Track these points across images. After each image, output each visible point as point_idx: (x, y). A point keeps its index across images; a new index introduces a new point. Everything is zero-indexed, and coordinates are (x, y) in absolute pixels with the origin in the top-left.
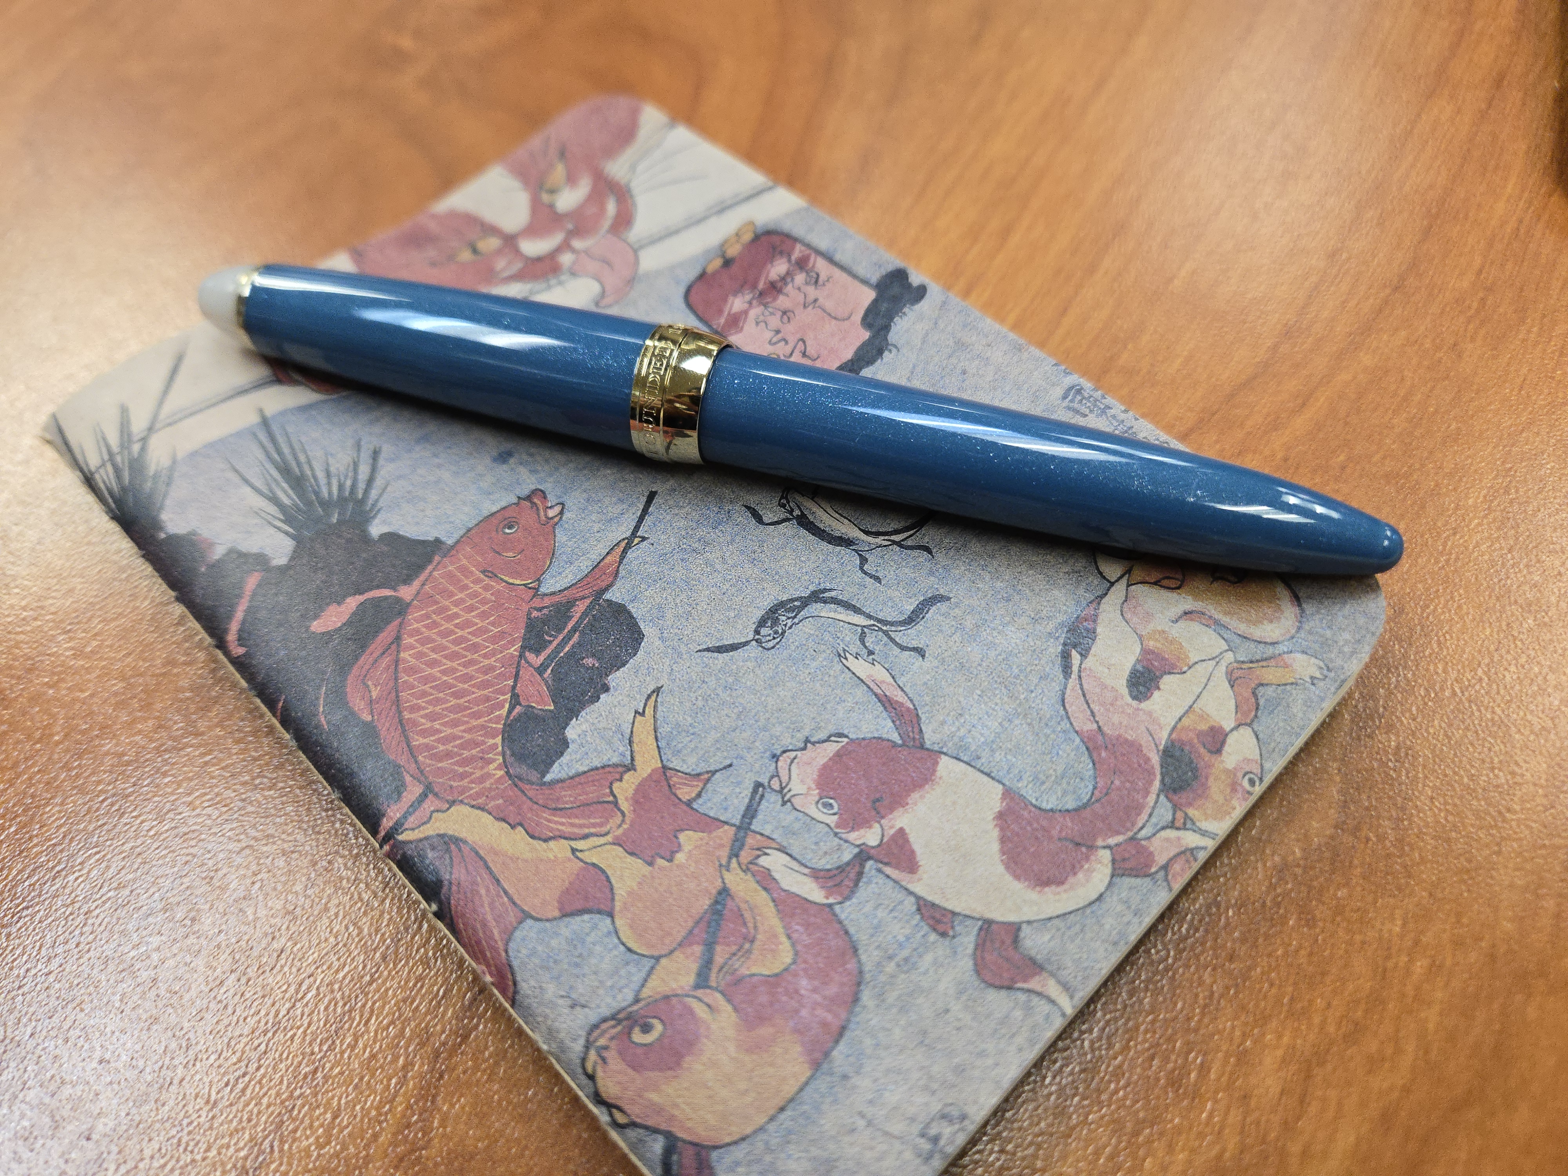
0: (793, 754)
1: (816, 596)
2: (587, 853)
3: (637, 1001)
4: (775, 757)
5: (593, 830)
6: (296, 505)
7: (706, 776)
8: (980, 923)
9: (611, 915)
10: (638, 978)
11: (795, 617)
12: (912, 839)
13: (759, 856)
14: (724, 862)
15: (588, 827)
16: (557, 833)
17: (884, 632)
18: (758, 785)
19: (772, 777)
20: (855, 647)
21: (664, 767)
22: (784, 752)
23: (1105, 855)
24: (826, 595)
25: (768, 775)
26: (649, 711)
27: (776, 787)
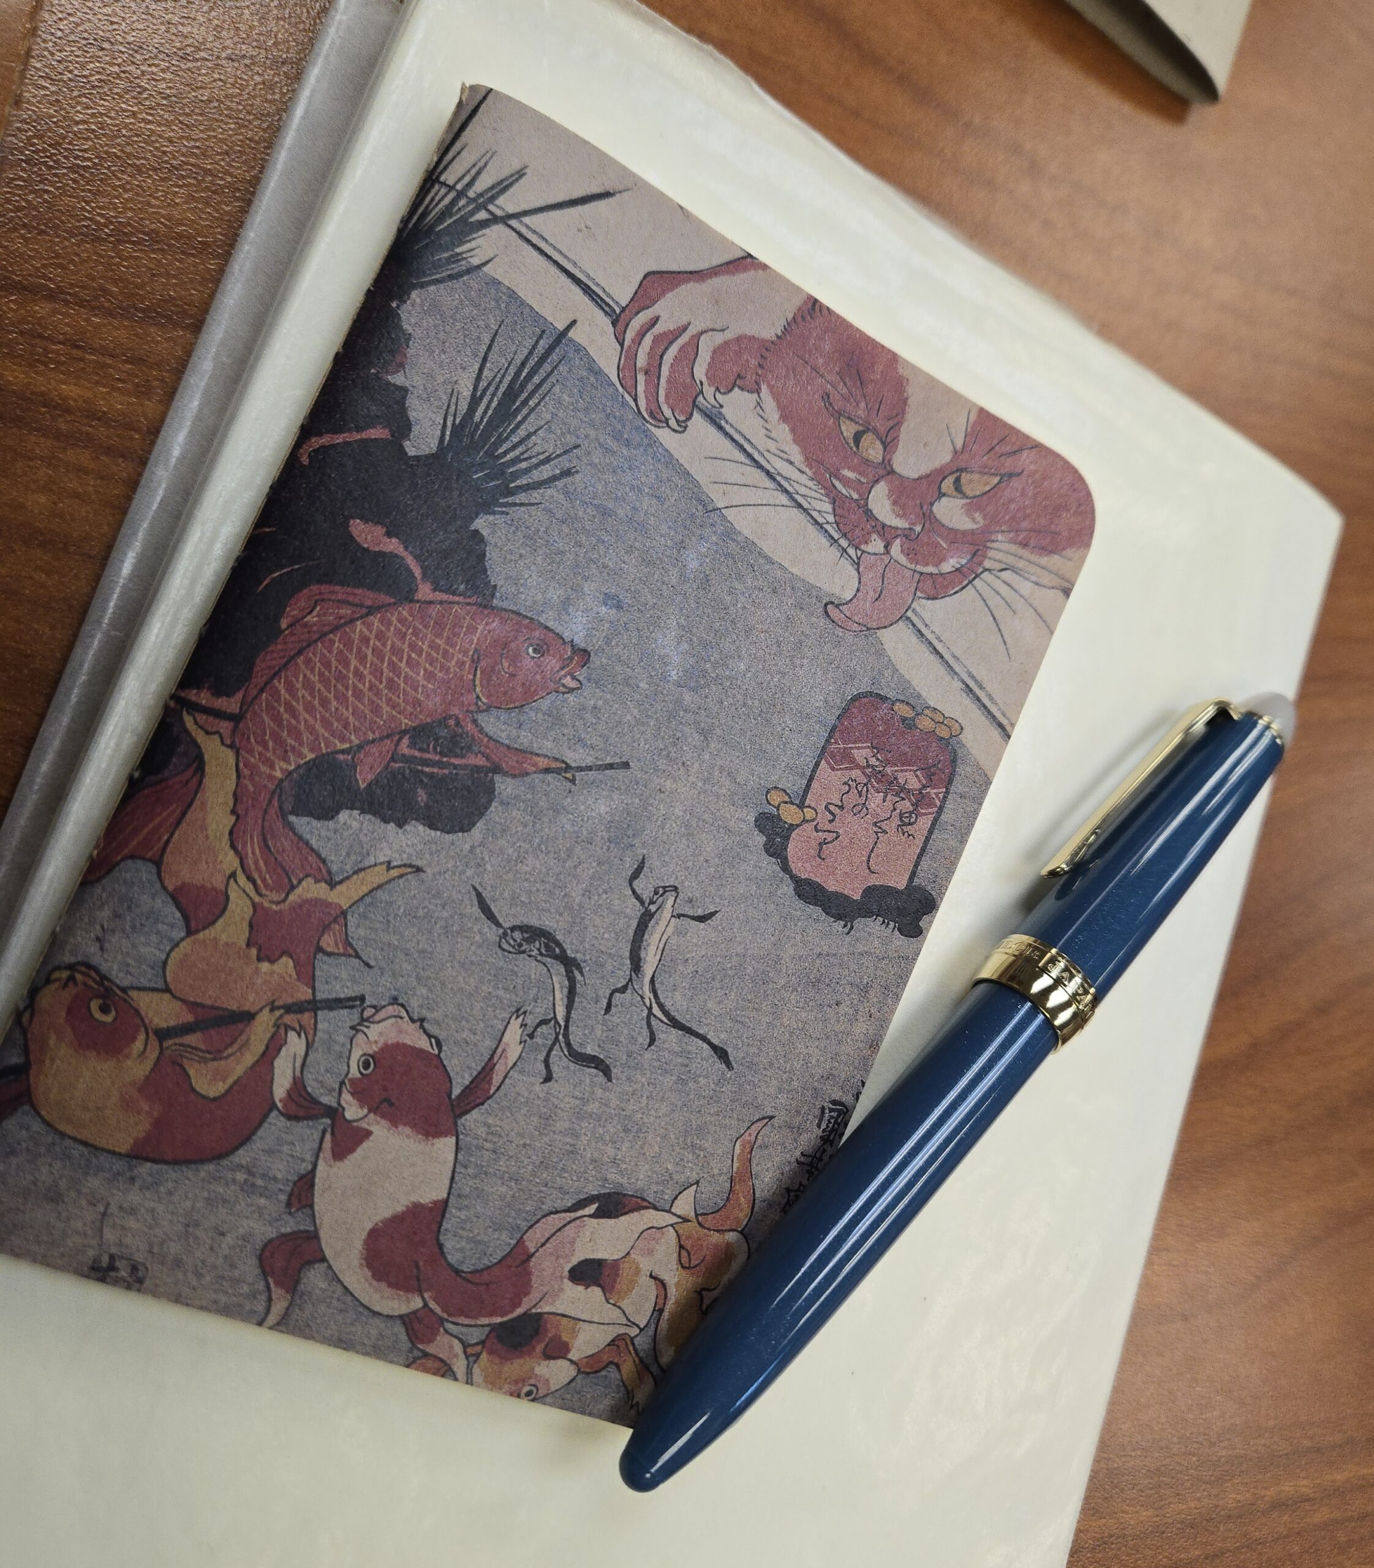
0: (404, 1014)
1: (570, 965)
2: (236, 887)
3: (124, 990)
4: (394, 1001)
5: (259, 882)
6: (478, 425)
7: (351, 951)
8: (312, 1229)
9: (190, 932)
10: (144, 982)
11: (541, 954)
12: (365, 1145)
13: (294, 1029)
14: (277, 1004)
15: (260, 877)
16: (243, 852)
17: (557, 1039)
18: (362, 999)
19: (374, 1007)
20: (531, 1021)
21: (344, 913)
22: (403, 1006)
23: (417, 1303)
24: (576, 973)
25: (374, 1003)
26: (394, 873)
27: (366, 1014)
